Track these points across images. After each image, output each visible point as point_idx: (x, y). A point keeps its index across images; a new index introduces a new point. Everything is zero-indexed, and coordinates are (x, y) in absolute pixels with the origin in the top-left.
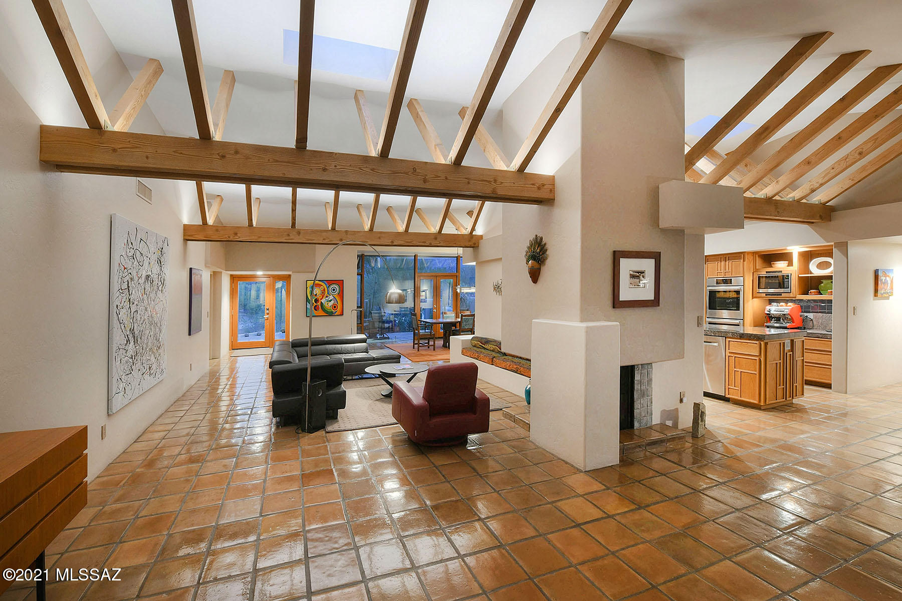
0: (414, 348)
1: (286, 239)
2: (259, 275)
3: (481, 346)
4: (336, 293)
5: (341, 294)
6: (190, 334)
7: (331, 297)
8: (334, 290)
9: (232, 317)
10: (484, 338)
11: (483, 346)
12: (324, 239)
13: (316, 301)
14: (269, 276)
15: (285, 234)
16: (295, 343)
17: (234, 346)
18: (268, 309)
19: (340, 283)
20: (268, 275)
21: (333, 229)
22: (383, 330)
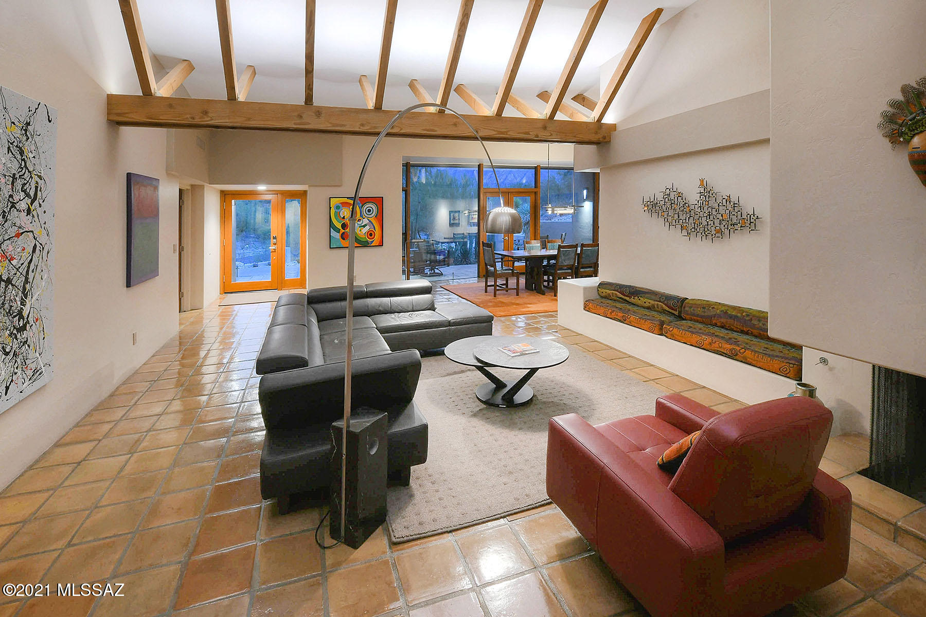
0: (486, 292)
1: (295, 124)
2: (260, 191)
3: (620, 298)
4: (373, 215)
5: (380, 217)
6: (129, 285)
7: (366, 221)
8: (369, 211)
9: (224, 248)
10: (627, 286)
11: (627, 299)
12: (362, 125)
13: (344, 226)
14: (276, 193)
15: (296, 114)
16: (312, 297)
17: (227, 289)
18: (275, 238)
19: (379, 201)
20: (273, 191)
21: (378, 107)
22: (434, 264)
